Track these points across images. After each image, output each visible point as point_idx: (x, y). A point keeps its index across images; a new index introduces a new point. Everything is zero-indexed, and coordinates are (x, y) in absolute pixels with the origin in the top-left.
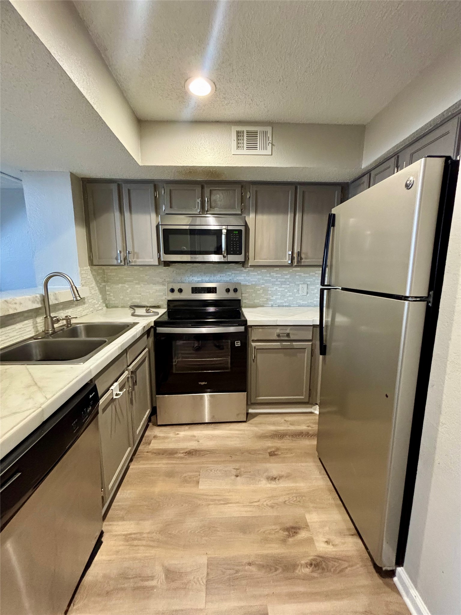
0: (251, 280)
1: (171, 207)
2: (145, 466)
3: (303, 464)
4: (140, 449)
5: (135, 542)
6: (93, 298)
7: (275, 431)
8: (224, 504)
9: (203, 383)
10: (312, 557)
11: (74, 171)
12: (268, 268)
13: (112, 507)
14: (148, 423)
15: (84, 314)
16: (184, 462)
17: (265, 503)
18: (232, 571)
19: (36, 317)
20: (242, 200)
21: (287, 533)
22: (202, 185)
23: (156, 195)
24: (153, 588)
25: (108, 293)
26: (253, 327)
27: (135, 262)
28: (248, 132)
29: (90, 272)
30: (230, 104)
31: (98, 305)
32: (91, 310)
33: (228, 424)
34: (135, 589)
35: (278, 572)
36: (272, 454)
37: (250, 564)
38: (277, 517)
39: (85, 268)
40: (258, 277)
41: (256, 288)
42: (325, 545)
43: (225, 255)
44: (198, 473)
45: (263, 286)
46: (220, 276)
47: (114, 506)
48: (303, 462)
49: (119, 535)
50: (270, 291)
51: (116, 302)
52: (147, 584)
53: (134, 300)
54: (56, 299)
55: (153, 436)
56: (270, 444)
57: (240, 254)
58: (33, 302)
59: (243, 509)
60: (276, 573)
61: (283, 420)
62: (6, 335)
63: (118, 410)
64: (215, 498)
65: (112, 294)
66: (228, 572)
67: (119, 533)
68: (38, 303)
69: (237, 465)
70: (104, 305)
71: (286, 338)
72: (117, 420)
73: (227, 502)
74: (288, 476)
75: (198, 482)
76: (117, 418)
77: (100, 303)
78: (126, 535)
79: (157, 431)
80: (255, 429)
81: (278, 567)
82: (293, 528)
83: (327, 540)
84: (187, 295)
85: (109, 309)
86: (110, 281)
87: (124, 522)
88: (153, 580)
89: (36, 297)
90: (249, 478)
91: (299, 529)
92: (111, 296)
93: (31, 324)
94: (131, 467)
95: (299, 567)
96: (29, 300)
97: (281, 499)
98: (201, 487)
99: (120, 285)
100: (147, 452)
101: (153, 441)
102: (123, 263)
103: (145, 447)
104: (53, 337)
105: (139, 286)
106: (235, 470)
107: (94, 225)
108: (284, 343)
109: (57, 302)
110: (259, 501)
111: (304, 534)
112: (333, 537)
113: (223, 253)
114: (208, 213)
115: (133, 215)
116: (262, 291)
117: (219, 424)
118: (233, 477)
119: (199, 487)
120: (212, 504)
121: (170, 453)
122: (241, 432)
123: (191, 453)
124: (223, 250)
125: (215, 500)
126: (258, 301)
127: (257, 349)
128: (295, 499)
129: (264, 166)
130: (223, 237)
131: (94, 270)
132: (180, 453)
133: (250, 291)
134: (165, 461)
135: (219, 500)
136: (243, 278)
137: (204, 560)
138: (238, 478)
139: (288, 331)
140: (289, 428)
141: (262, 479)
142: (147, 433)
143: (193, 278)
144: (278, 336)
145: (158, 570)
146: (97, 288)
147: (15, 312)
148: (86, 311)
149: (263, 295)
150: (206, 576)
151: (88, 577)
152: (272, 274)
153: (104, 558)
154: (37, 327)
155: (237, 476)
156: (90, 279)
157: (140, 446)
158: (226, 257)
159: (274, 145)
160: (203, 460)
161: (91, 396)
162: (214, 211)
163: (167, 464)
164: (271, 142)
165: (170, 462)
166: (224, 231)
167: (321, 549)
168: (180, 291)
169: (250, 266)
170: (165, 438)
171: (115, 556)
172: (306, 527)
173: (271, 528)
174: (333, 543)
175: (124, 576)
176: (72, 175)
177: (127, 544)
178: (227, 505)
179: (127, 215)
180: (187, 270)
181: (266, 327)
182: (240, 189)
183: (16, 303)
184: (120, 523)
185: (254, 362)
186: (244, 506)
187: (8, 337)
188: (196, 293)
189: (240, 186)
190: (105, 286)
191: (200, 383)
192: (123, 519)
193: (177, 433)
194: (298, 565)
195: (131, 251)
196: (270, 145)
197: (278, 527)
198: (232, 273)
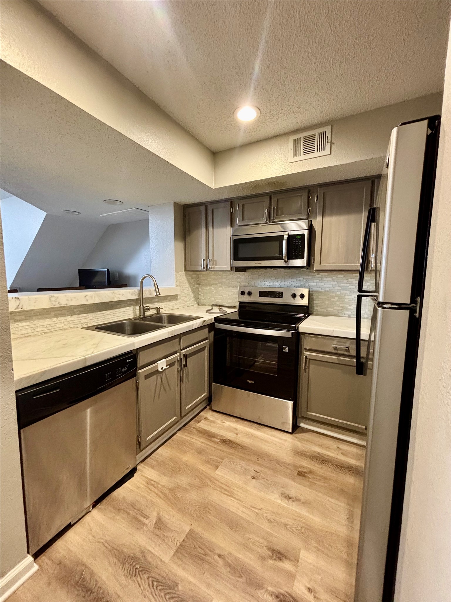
0: (325, 286)
1: (243, 220)
2: (187, 438)
3: (331, 499)
4: (190, 424)
5: (151, 487)
6: (185, 296)
7: (319, 454)
8: (228, 495)
9: (251, 382)
10: (283, 592)
11: (176, 201)
12: (345, 274)
13: (151, 456)
14: (207, 405)
15: (176, 307)
16: (216, 446)
17: (265, 515)
18: (202, 551)
19: (136, 306)
20: (309, 204)
21: (270, 554)
22: (270, 196)
23: (232, 211)
24: (144, 524)
25: (200, 293)
26: (305, 334)
27: (214, 268)
28: (305, 138)
29: (185, 276)
30: (280, 118)
31: (190, 302)
32: (183, 305)
33: (272, 430)
34: (135, 518)
35: (240, 580)
36: (301, 474)
37: (219, 556)
38: (268, 533)
39: (180, 273)
40: (332, 283)
41: (330, 295)
42: (306, 591)
43: (286, 260)
44: (221, 460)
45: (339, 293)
46: (291, 282)
47: (153, 456)
48: (332, 498)
49: (145, 477)
50: (348, 299)
51: (205, 301)
52: (142, 519)
53: (217, 300)
54: (150, 294)
55: (205, 417)
56: (306, 464)
57: (303, 258)
58: (132, 294)
59: (241, 508)
60: (238, 579)
61: (335, 446)
62: (114, 315)
63: (164, 381)
64: (223, 486)
65: (202, 295)
66: (199, 550)
67: (146, 476)
68: (136, 295)
69: (258, 468)
70: (196, 303)
71: (346, 353)
72: (162, 389)
73: (231, 495)
74: (306, 503)
75: (218, 467)
76: (162, 387)
77: (191, 301)
78: (149, 479)
79: (209, 414)
80: (298, 444)
81: (242, 575)
82: (280, 553)
83: (312, 588)
84: (256, 298)
85: (199, 306)
86: (201, 284)
87: (153, 471)
88: (147, 519)
89: (135, 291)
90: (265, 485)
91: (286, 557)
92: (202, 296)
93: (132, 310)
94: (177, 434)
95: (264, 590)
96: (129, 293)
97: (284, 521)
98: (217, 472)
99: (208, 287)
100: (194, 428)
101: (202, 421)
102: (205, 269)
103: (194, 424)
104: (143, 320)
105: (221, 289)
106: (255, 472)
107: (188, 239)
108: (341, 358)
109: (151, 296)
110: (260, 510)
111: (288, 565)
112: (320, 590)
113: (284, 258)
114: (274, 221)
115: (215, 230)
116: (336, 298)
117: (264, 427)
118: (250, 477)
119: (216, 471)
120: (218, 490)
121: (209, 436)
122: (280, 441)
123: (226, 442)
124: (284, 255)
125: (223, 488)
126: (332, 309)
127: (310, 359)
128: (299, 528)
129: (322, 167)
130: (284, 242)
131: (189, 274)
132: (217, 438)
133: (322, 297)
134: (202, 440)
135: (226, 490)
136: (315, 284)
137: (187, 529)
138: (254, 480)
139: (347, 345)
140: (338, 457)
141: (275, 492)
142: (202, 414)
143: (265, 283)
144: (336, 348)
145: (154, 515)
146: (190, 289)
147: (119, 300)
148: (178, 306)
149: (338, 303)
150: (181, 541)
151: (115, 493)
152: (350, 280)
153: (130, 486)
154: (135, 312)
155: (253, 478)
156: (184, 281)
157: (192, 421)
158: (288, 261)
159: (333, 143)
160: (231, 451)
161: (128, 361)
162: (279, 218)
163: (203, 443)
164: (330, 141)
165: (206, 442)
166: (286, 237)
167: (298, 591)
168: (250, 294)
169: (315, 270)
170: (213, 422)
171: (135, 489)
172: (296, 560)
173: (257, 539)
174: (316, 595)
175: (133, 505)
176: (175, 204)
177: (146, 485)
178: (230, 498)
179: (210, 229)
180: (260, 275)
181: (321, 337)
182: (307, 193)
183: (119, 294)
184: (150, 469)
185: (305, 372)
186: (244, 507)
187: (115, 316)
188: (263, 297)
189: (307, 191)
190: (198, 288)
191: (248, 381)
192: (152, 467)
193: (224, 421)
194: (263, 588)
195: (211, 259)
196: (329, 144)
197: (265, 543)
198: (303, 279)
